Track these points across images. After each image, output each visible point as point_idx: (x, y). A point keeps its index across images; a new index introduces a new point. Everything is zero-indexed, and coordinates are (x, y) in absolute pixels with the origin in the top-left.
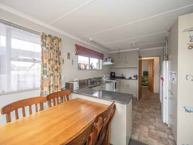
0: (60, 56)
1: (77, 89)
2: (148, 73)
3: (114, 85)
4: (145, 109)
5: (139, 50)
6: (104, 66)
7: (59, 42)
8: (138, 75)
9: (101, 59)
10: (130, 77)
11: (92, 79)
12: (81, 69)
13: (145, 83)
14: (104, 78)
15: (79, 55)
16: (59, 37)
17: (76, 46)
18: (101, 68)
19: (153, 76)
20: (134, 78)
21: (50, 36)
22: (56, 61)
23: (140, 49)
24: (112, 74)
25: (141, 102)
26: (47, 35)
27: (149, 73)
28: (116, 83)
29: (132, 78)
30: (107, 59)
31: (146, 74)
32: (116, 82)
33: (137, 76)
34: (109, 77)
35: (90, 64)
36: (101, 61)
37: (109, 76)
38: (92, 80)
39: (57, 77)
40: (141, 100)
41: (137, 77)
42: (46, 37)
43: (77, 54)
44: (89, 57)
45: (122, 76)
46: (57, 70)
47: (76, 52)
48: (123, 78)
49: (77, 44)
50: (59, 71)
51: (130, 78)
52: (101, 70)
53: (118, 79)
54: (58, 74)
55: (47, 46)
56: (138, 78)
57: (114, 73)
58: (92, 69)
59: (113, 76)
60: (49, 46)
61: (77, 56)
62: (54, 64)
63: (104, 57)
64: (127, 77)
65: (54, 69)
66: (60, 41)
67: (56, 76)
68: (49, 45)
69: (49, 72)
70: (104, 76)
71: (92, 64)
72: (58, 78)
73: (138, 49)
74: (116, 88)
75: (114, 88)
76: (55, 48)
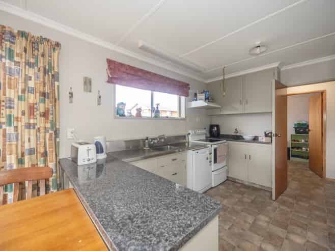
0: (56, 83)
1: (87, 162)
2: (308, 126)
3: (210, 154)
4: (294, 233)
5: (278, 67)
6: (189, 111)
7: (54, 49)
8: (274, 132)
9: (183, 95)
10: (256, 137)
11: (156, 139)
12: (123, 115)
13: (300, 150)
14: (190, 136)
15: (118, 84)
16: (54, 39)
17: (109, 62)
18: (183, 116)
19: (323, 134)
20: (264, 139)
21: (23, 34)
22: (44, 95)
23: (282, 64)
24: (213, 128)
25: (284, 203)
26: (15, 31)
27: (310, 128)
28: (215, 150)
29: (260, 139)
30: (196, 95)
31: (302, 129)
32: (216, 146)
33: (271, 133)
34: (205, 136)
35: (155, 106)
36: (183, 98)
37: (206, 134)
38: (156, 141)
39: (45, 132)
40: (286, 198)
41: (271, 137)
42: (13, 36)
43: (111, 80)
44: (153, 91)
45: (235, 134)
46: (45, 115)
47: (109, 76)
48: (238, 138)
49: (113, 58)
50: (50, 117)
51: (255, 139)
52: (182, 119)
53: (225, 141)
54: (48, 125)
55: (16, 59)
56: (274, 138)
57: (217, 126)
58: (156, 117)
59: (214, 134)
60: (21, 58)
61: (112, 85)
62: (38, 101)
63: (190, 91)
64: (247, 137)
65: (38, 112)
66: (56, 48)
67: (42, 130)
68: (23, 56)
69: (23, 120)
70: (190, 132)
71: (158, 105)
72: (48, 135)
73: (276, 65)
74: (215, 161)
75: (210, 162)
76: (42, 65)
